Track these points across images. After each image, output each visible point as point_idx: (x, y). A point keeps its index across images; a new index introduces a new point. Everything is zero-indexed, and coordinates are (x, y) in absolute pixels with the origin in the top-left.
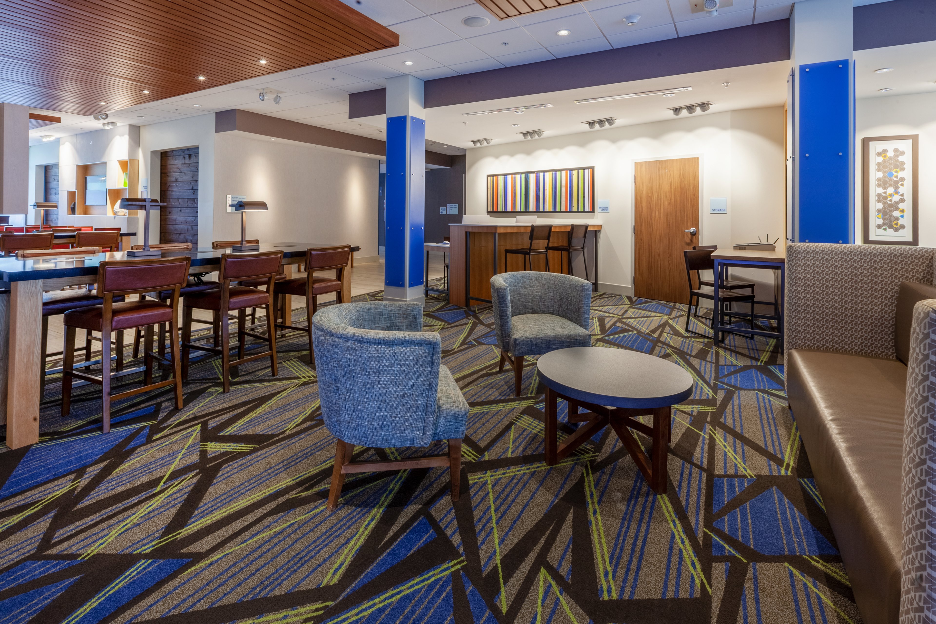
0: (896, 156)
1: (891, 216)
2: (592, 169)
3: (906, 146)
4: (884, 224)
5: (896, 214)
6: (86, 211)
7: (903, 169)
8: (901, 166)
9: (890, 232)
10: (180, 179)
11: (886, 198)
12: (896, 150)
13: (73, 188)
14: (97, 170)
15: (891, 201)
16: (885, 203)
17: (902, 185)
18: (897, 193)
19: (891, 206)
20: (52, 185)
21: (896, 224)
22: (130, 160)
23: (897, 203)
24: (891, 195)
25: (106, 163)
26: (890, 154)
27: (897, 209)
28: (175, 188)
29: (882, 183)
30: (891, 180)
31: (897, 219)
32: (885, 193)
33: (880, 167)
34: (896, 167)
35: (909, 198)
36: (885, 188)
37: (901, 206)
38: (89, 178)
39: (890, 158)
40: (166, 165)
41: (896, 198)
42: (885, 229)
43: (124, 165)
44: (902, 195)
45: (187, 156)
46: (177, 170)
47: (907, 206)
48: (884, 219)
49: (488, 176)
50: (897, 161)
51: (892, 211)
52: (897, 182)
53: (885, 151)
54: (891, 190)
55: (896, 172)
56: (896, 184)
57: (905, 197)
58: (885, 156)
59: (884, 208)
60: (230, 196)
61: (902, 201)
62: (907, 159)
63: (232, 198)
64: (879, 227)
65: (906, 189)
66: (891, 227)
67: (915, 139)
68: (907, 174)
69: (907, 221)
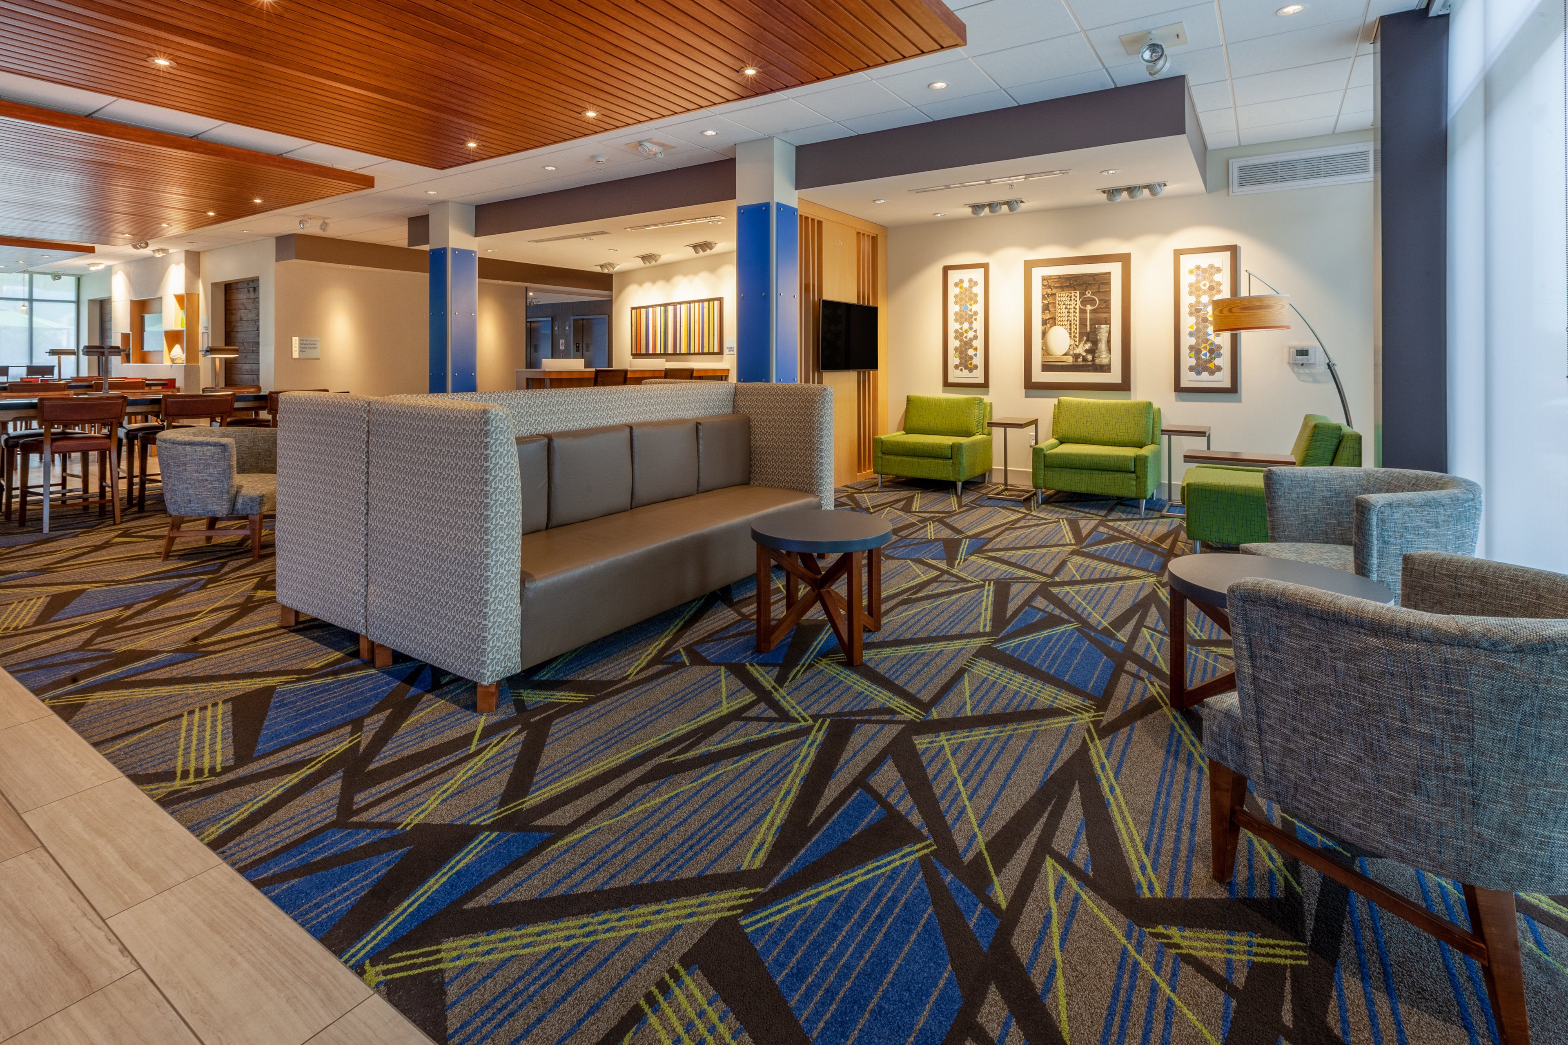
0: (971, 287)
1: (967, 355)
2: (720, 300)
3: (978, 275)
4: (961, 364)
5: (971, 352)
6: (144, 358)
7: (976, 302)
8: (973, 299)
9: (966, 372)
10: (245, 318)
11: (962, 334)
12: (970, 280)
13: (127, 330)
14: (154, 306)
15: (966, 337)
16: (961, 341)
17: (976, 319)
18: (971, 328)
19: (966, 343)
20: (107, 326)
21: (971, 364)
22: (187, 294)
23: (971, 340)
24: (966, 331)
25: (161, 298)
26: (966, 285)
27: (971, 346)
28: (240, 329)
29: (960, 318)
30: (966, 314)
31: (971, 358)
32: (961, 329)
33: (959, 299)
34: (971, 299)
35: (981, 334)
36: (961, 323)
37: (975, 343)
38: (147, 317)
39: (966, 290)
40: (230, 301)
41: (971, 334)
42: (961, 370)
43: (180, 299)
44: (975, 331)
45: (251, 289)
46: (242, 307)
47: (979, 343)
48: (961, 358)
49: (632, 309)
50: (971, 293)
51: (967, 349)
52: (971, 316)
53: (961, 281)
54: (966, 326)
55: (971, 305)
56: (970, 318)
57: (978, 334)
58: (961, 287)
59: (961, 346)
60: (297, 338)
61: (976, 337)
62: (979, 290)
63: (300, 340)
64: (956, 367)
65: (979, 325)
66: (966, 368)
67: (985, 266)
68: (979, 307)
69: (979, 361)
